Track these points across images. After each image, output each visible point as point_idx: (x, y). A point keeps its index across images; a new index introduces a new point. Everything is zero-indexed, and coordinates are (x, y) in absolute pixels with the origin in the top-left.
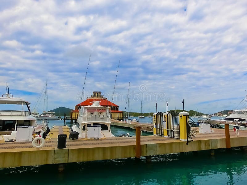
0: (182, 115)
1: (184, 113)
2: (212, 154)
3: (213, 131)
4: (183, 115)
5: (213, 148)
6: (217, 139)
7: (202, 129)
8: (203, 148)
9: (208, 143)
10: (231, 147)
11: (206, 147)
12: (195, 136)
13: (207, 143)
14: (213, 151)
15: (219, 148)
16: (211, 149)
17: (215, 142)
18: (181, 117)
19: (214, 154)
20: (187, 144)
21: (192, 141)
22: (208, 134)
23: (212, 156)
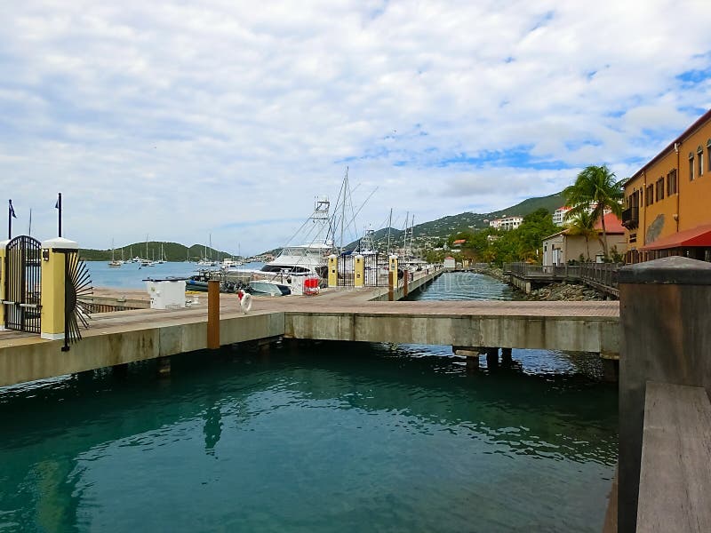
0: (51, 251)
1: (55, 243)
2: (162, 371)
3: (196, 302)
4: (55, 250)
5: (164, 354)
6: (179, 327)
7: (158, 295)
8: (129, 355)
9: (147, 339)
10: (221, 344)
11: (141, 353)
13: (144, 340)
14: (168, 361)
15: (183, 351)
16: (156, 356)
17: (173, 334)
18: (46, 255)
19: (169, 370)
20: (66, 349)
21: (80, 338)
22: (174, 310)
23: (164, 376)
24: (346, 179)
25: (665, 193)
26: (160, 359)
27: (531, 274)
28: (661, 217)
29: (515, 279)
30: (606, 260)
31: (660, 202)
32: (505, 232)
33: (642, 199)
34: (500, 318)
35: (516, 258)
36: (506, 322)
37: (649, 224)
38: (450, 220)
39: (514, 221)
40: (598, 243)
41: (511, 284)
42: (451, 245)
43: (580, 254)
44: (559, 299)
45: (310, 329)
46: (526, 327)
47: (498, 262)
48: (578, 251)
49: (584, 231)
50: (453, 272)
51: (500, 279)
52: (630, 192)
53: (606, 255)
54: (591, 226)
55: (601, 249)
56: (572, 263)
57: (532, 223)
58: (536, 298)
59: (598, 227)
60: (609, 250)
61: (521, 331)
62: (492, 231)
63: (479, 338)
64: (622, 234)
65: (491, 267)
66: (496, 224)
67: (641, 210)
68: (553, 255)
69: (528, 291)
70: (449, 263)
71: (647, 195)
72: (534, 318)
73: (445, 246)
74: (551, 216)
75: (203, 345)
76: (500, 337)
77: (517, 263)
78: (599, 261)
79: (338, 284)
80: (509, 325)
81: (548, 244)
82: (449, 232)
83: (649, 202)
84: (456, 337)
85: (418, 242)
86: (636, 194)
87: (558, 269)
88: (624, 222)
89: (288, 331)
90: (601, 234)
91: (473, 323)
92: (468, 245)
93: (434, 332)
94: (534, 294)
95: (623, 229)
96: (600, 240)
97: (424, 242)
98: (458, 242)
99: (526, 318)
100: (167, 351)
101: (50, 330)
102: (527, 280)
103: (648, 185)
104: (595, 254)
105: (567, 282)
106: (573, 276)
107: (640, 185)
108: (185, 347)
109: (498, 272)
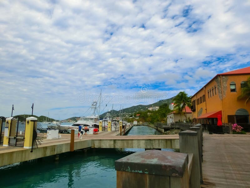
0: (30, 121)
1: (32, 119)
2: (56, 159)
3: (60, 137)
6: (63, 144)
7: (50, 134)
8: (48, 154)
10: (74, 150)
11: (52, 153)
12: (41, 142)
13: (53, 149)
14: (58, 156)
15: (63, 152)
16: (56, 153)
17: (61, 147)
18: (28, 122)
19: (58, 158)
20: (32, 151)
21: (37, 148)
22: (55, 139)
23: (56, 161)
24: (101, 94)
25: (202, 101)
26: (56, 155)
27: (164, 126)
28: (202, 108)
29: (159, 128)
30: (187, 122)
31: (201, 104)
32: (153, 112)
33: (196, 103)
34: (159, 140)
35: (158, 120)
36: (160, 141)
37: (198, 110)
38: (134, 107)
39: (156, 108)
40: (184, 116)
41: (157, 130)
42: (135, 116)
43: (179, 119)
44: (173, 134)
45: (100, 145)
46: (166, 142)
47: (152, 122)
48: (178, 119)
49: (180, 112)
50: (136, 125)
51: (153, 128)
52: (192, 100)
53: (187, 120)
54: (182, 111)
55: (185, 118)
56: (176, 122)
57: (163, 109)
58: (166, 134)
59: (184, 111)
60: (188, 118)
61: (165, 143)
62: (149, 111)
63: (153, 146)
64: (191, 113)
65: (150, 124)
66: (150, 109)
67: (196, 106)
68: (170, 120)
69: (163, 131)
70: (135, 123)
71: (197, 102)
72: (169, 140)
73: (133, 117)
74: (168, 106)
75: (69, 150)
76: (159, 145)
77: (159, 122)
78: (185, 122)
79: (102, 130)
80: (161, 142)
81: (169, 116)
82: (134, 111)
83: (198, 104)
84: (146, 146)
85: (123, 115)
86: (194, 101)
87: (172, 124)
88: (191, 109)
89: (93, 146)
90: (185, 113)
91: (151, 141)
92: (141, 116)
93: (140, 145)
94: (165, 133)
95: (191, 112)
96: (185, 115)
97: (125, 115)
98: (138, 115)
99: (166, 139)
100: (59, 152)
101: (27, 145)
102: (163, 128)
103: (197, 98)
104: (183, 119)
105: (176, 129)
106: (177, 127)
107: (195, 98)
108: (64, 150)
109: (152, 125)
